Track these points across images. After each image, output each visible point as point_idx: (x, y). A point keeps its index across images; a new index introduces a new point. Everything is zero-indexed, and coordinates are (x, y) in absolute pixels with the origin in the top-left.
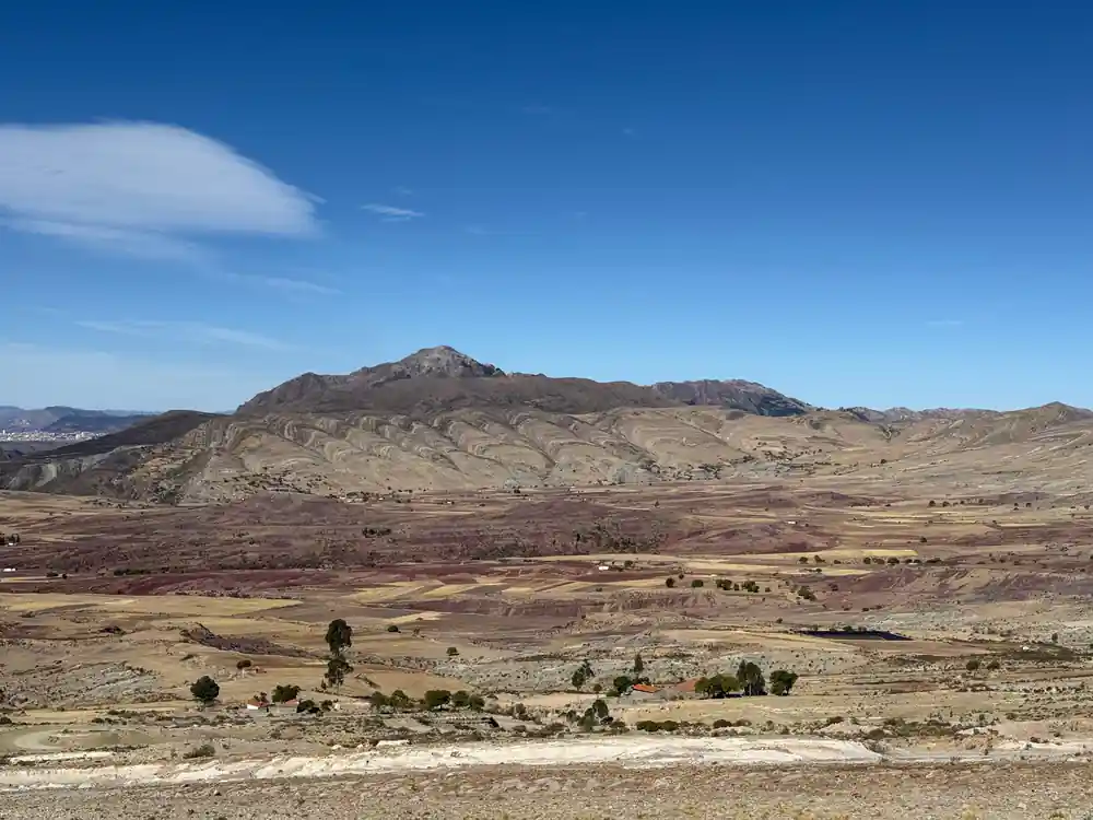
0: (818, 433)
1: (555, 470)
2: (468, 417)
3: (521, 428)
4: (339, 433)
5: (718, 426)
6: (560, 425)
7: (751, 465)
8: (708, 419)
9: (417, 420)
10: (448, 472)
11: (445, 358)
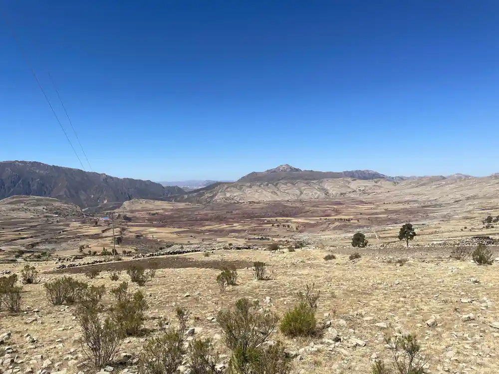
0: (376, 184)
1: (302, 195)
2: (283, 182)
3: (296, 185)
4: (250, 187)
5: (349, 183)
6: (307, 184)
7: (354, 193)
8: (347, 181)
9: (270, 183)
10: (275, 196)
11: (286, 167)
